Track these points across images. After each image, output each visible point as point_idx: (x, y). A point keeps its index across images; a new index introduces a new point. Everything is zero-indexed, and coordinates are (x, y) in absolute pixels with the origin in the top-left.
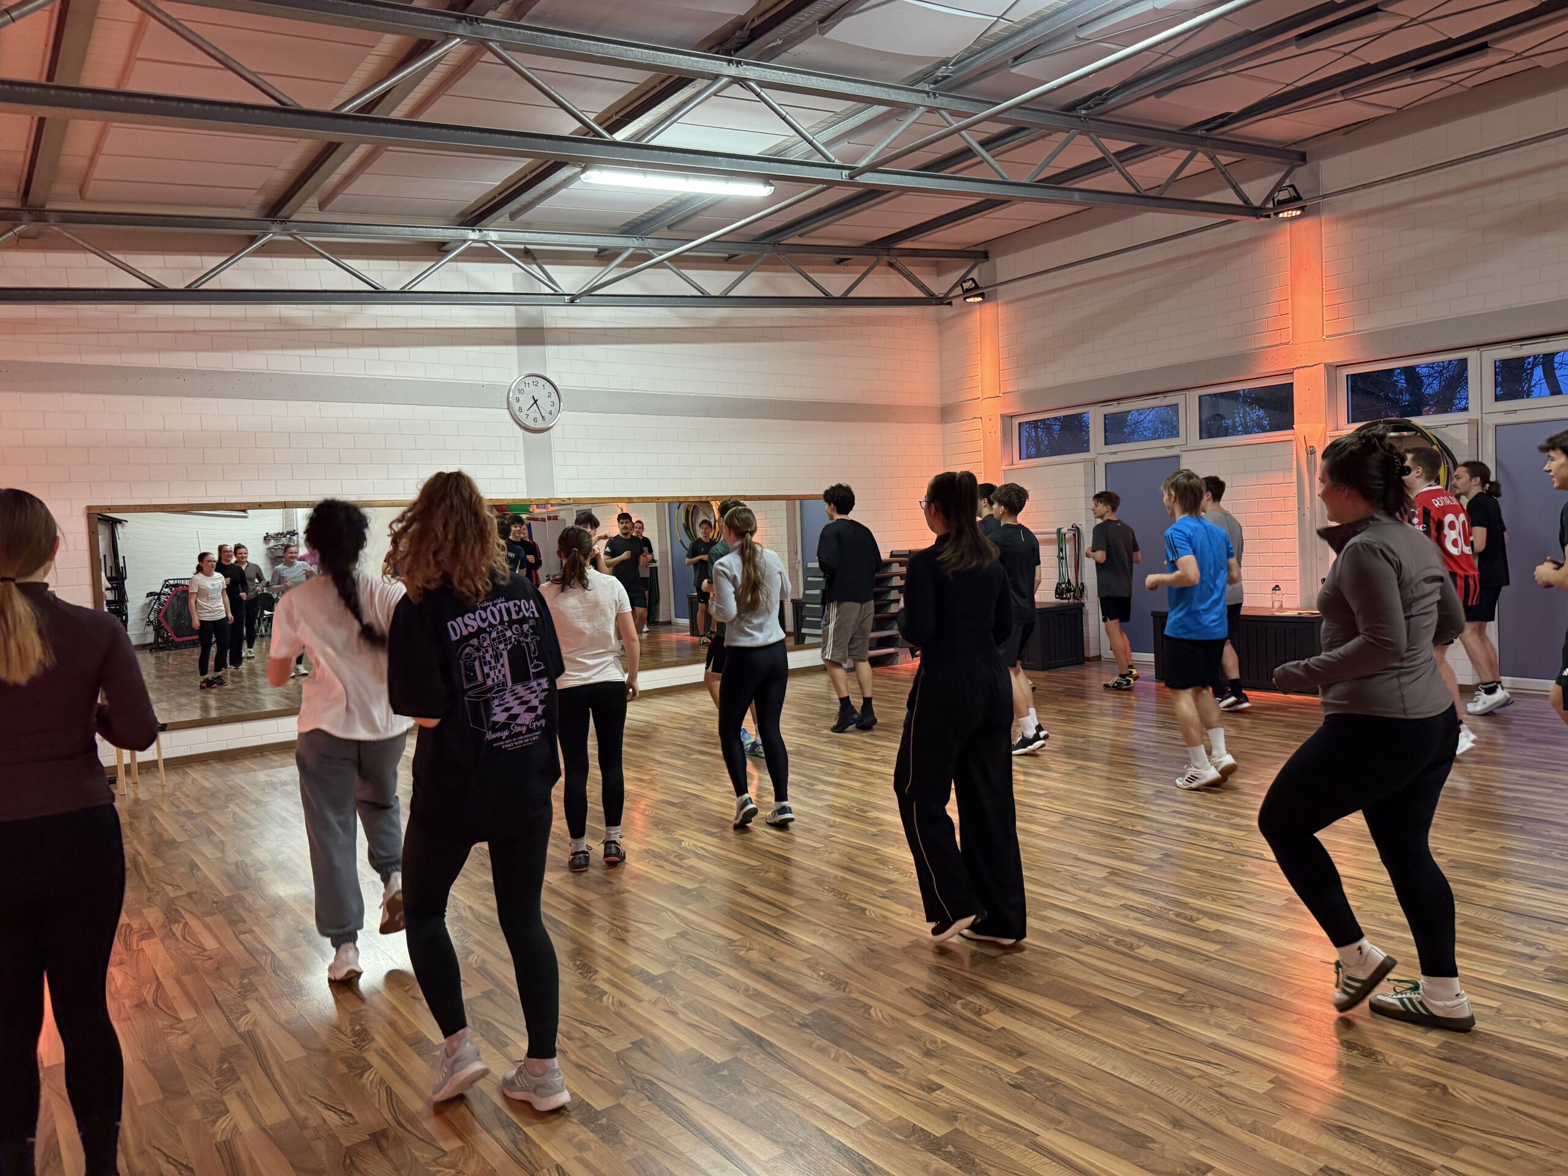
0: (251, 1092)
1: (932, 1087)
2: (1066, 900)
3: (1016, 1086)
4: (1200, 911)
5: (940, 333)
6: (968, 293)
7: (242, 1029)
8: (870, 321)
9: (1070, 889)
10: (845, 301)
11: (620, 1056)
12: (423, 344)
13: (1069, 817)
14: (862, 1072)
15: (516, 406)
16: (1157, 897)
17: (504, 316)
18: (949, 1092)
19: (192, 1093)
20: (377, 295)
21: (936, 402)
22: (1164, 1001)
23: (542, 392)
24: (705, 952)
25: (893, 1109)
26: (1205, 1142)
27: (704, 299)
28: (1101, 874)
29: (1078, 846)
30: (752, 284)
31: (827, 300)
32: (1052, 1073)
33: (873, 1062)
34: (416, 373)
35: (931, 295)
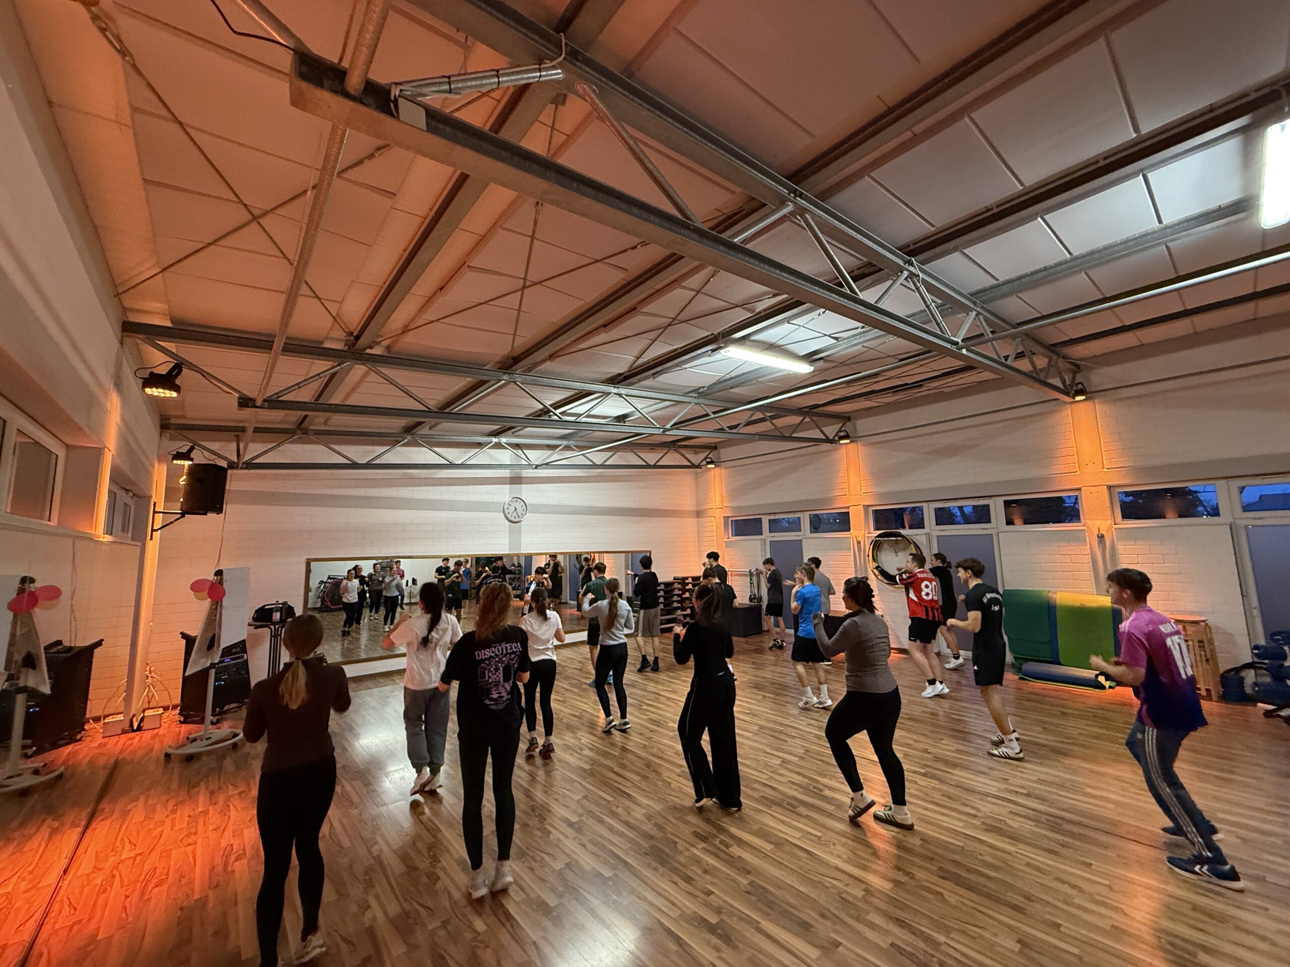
0: (382, 896)
1: (709, 893)
2: (763, 778)
3: (748, 893)
4: (825, 786)
5: (696, 478)
6: (708, 463)
7: (375, 854)
8: (666, 474)
9: (764, 771)
10: (655, 466)
11: (560, 873)
12: (468, 484)
13: (762, 727)
14: (676, 883)
15: (506, 512)
16: (804, 776)
17: (506, 473)
18: (717, 896)
19: (352, 894)
20: (451, 466)
21: (694, 509)
22: (811, 840)
23: (519, 505)
24: (596, 808)
25: (691, 906)
26: (837, 927)
27: (594, 466)
28: (778, 762)
29: (767, 745)
30: (616, 459)
31: (648, 466)
32: (763, 884)
33: (681, 877)
34: (464, 497)
35: (693, 464)
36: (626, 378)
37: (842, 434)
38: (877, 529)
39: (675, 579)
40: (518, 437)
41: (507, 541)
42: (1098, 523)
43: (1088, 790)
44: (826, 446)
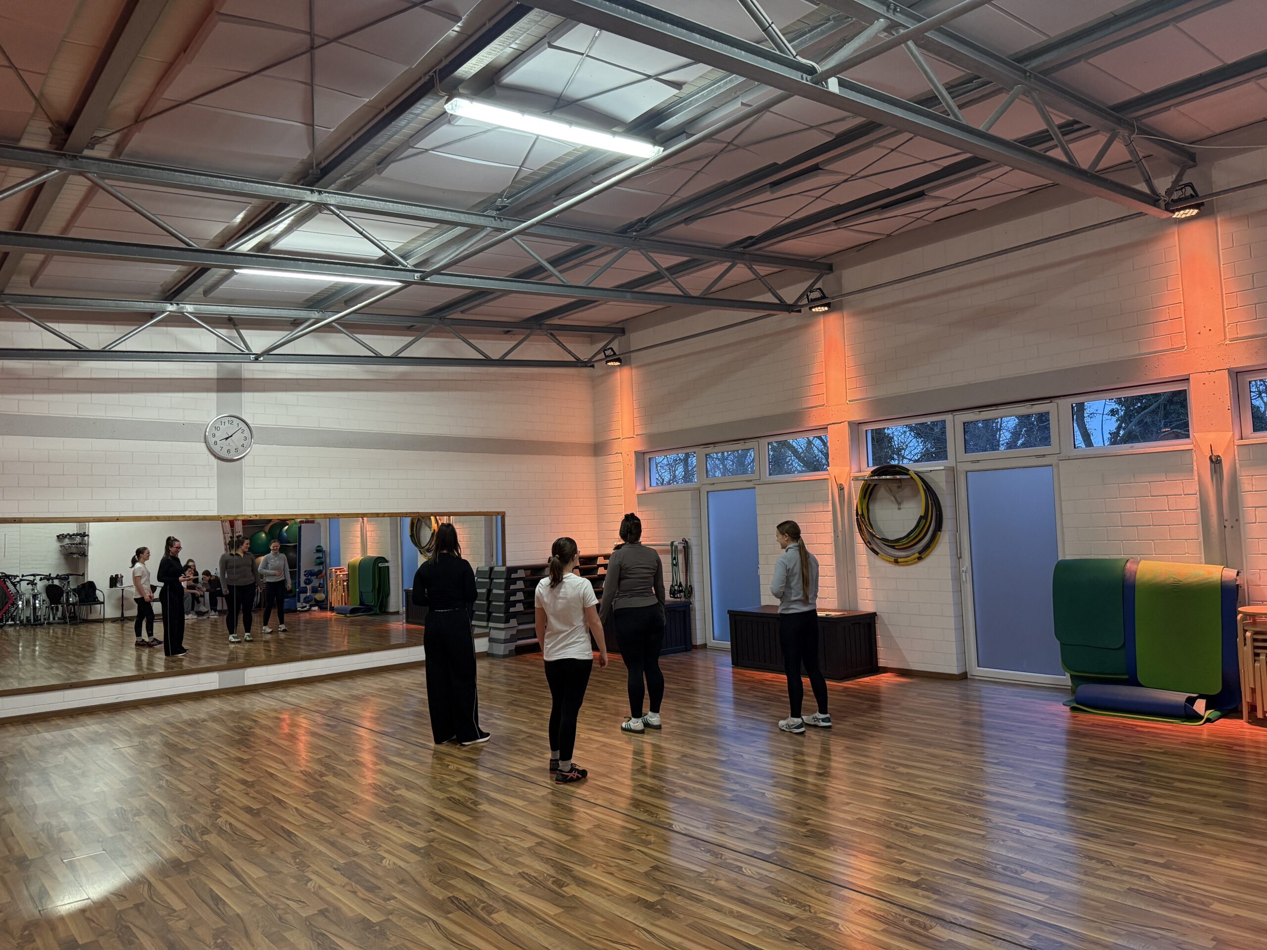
5: (591, 386)
6: (610, 359)
10: (502, 362)
12: (132, 391)
15: (211, 441)
17: (208, 370)
20: (82, 353)
21: (589, 440)
23: (236, 429)
27: (377, 359)
30: (425, 347)
31: (488, 362)
34: (125, 414)
35: (578, 360)
37: (815, 296)
38: (870, 461)
41: (213, 493)
42: (1212, 436)
43: (1028, 875)
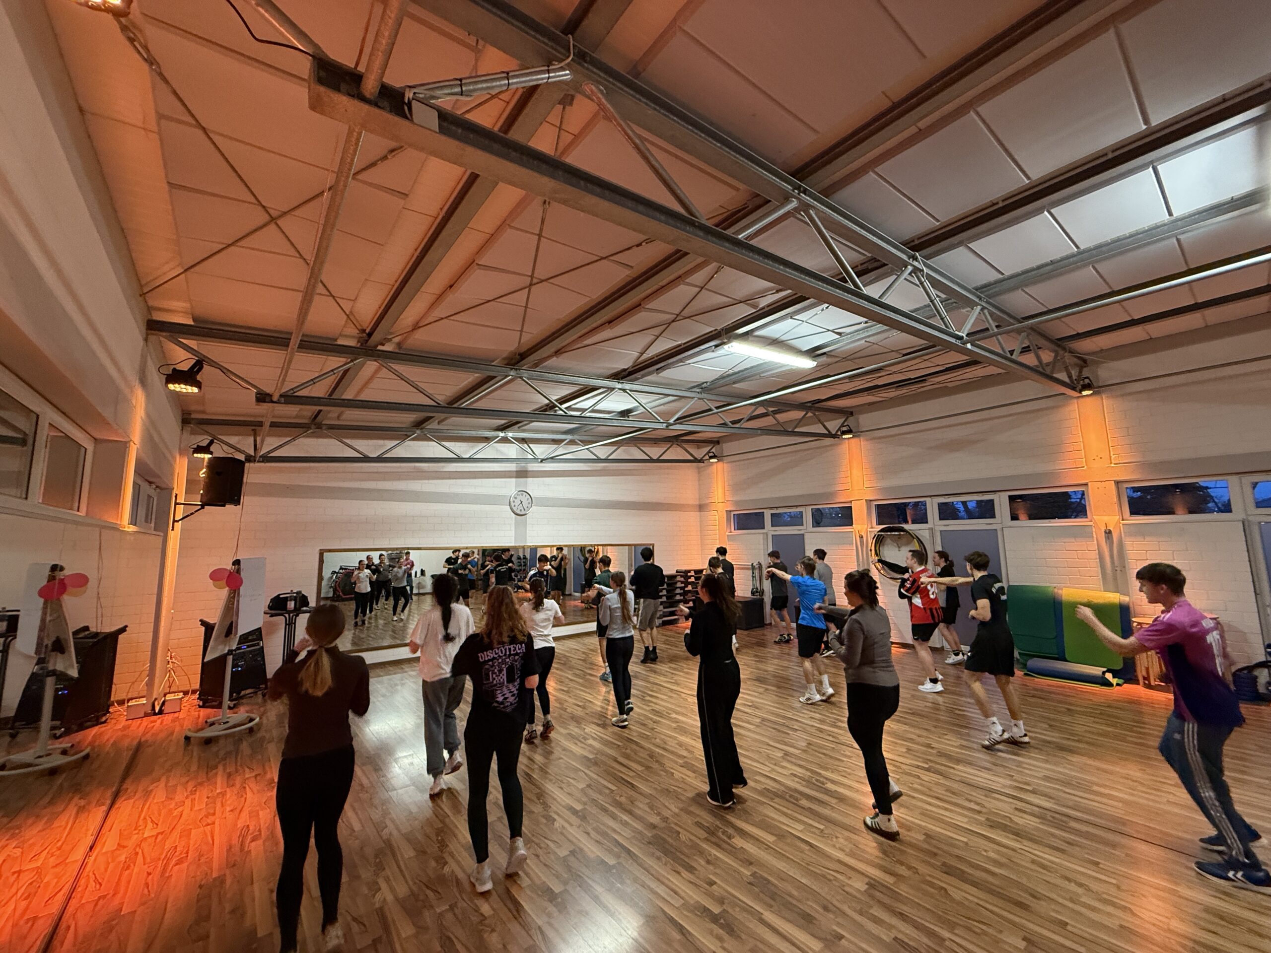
0: (391, 878)
1: (712, 883)
2: (765, 770)
3: (750, 883)
4: (827, 779)
5: (699, 473)
6: (711, 457)
7: (385, 837)
8: (668, 468)
9: (767, 763)
10: (658, 461)
11: (565, 859)
12: (475, 478)
13: (764, 720)
14: (679, 873)
15: (513, 504)
16: (807, 769)
17: (512, 467)
18: (719, 886)
19: (363, 876)
20: (459, 459)
21: (697, 503)
22: (813, 833)
23: (525, 499)
24: (599, 797)
25: (695, 896)
26: (839, 920)
27: (599, 460)
28: (780, 754)
29: (769, 738)
30: (620, 453)
31: (651, 461)
32: (766, 875)
33: (683, 866)
34: (471, 490)
35: (696, 459)
36: (631, 373)
37: (845, 429)
38: (879, 523)
39: (677, 572)
40: (524, 431)
41: (512, 533)
42: (1106, 519)
44: (828, 441)
